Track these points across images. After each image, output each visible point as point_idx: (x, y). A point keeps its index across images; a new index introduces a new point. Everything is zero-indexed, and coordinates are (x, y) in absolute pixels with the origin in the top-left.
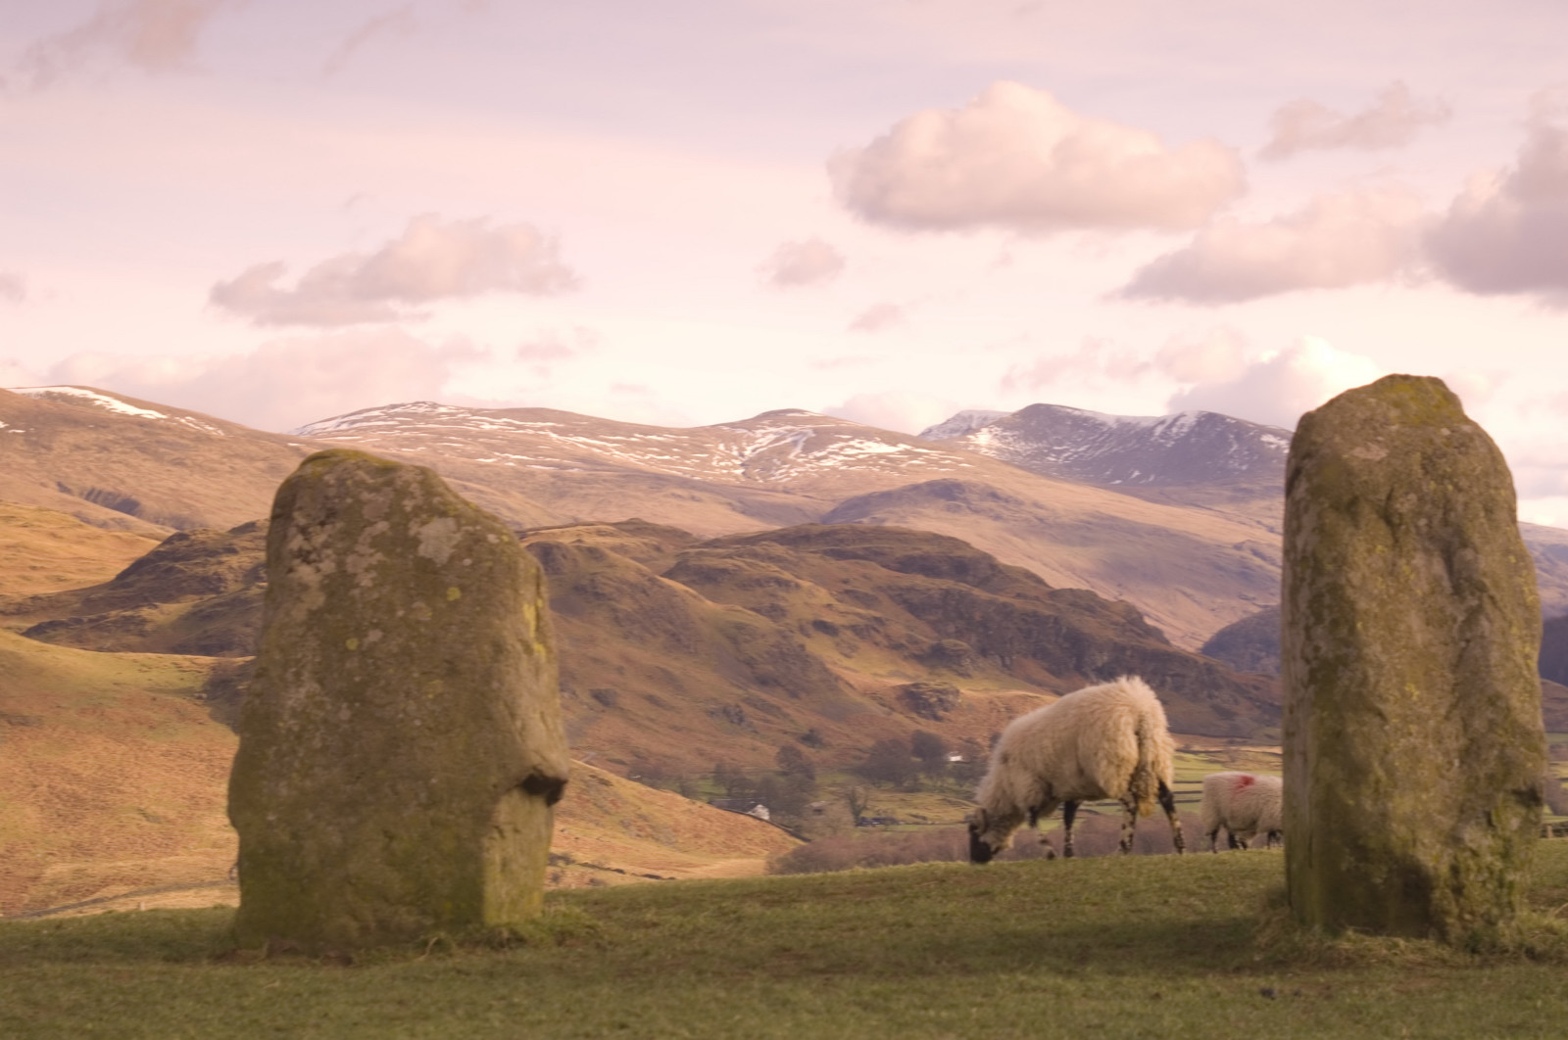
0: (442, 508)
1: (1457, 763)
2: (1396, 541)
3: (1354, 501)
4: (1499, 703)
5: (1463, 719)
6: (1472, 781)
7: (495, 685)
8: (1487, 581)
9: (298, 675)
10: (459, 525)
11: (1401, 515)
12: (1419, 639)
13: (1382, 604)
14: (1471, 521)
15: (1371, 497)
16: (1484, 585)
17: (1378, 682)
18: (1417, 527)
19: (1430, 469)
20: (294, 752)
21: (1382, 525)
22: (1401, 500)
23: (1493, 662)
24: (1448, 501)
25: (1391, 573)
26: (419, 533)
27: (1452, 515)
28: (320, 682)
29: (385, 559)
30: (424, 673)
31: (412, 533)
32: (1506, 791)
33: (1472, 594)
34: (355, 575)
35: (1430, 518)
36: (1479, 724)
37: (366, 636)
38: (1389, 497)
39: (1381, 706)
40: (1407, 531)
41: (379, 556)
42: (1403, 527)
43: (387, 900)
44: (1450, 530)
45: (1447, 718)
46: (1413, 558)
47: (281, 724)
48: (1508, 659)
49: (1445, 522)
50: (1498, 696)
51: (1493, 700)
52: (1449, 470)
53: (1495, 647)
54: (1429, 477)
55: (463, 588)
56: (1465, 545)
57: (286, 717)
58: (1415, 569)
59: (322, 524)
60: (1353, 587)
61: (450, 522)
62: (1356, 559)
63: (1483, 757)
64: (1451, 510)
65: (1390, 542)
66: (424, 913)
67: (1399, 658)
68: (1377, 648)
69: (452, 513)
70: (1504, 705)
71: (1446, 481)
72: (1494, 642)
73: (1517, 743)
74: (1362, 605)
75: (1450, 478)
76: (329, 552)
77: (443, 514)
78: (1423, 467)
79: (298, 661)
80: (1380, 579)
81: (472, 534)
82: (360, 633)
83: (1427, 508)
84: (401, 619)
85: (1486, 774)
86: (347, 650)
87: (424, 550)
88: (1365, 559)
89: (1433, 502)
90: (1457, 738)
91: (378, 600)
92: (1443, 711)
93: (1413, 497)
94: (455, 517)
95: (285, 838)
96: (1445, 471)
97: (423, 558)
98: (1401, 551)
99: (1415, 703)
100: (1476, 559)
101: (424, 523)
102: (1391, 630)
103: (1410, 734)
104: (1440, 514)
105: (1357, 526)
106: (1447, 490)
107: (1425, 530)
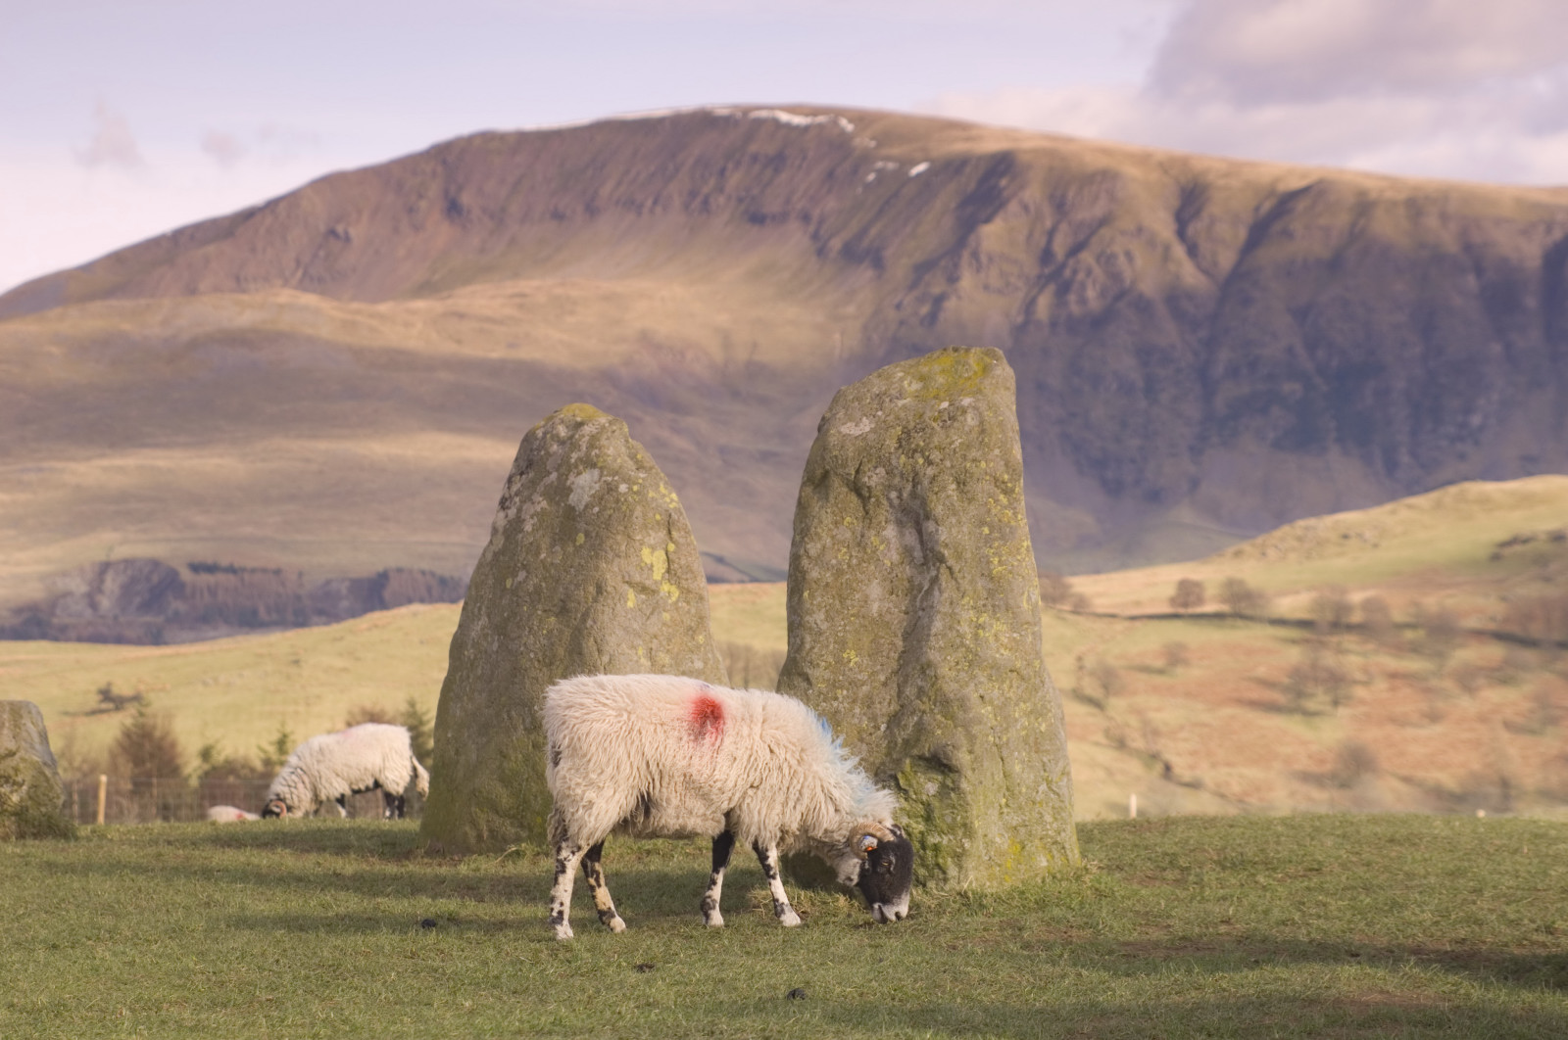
0: (595, 459)
1: (883, 727)
2: (867, 513)
3: (826, 475)
4: (927, 672)
5: (898, 685)
6: (892, 745)
7: (590, 622)
8: (946, 552)
9: (480, 609)
10: (601, 476)
11: (869, 487)
12: (875, 607)
13: (839, 573)
14: (936, 494)
15: (840, 471)
16: (943, 555)
17: (813, 648)
18: (888, 499)
19: (904, 443)
20: (469, 677)
21: (854, 498)
22: (869, 474)
23: (934, 631)
24: (917, 474)
25: (859, 545)
26: (573, 483)
27: (919, 487)
28: (489, 616)
29: (547, 507)
30: (545, 611)
31: (569, 483)
32: (912, 757)
33: (934, 565)
34: (524, 520)
35: (900, 491)
36: (910, 691)
37: (517, 576)
38: (857, 471)
39: (809, 671)
40: (878, 504)
41: (544, 504)
42: (873, 500)
43: (497, 813)
44: (918, 502)
45: (885, 684)
46: (884, 529)
47: (466, 653)
48: (951, 628)
49: (914, 495)
50: (929, 664)
51: (925, 668)
52: (922, 444)
53: (939, 617)
54: (901, 451)
55: (587, 534)
56: (927, 517)
57: (469, 646)
58: (885, 541)
59: (522, 474)
60: (809, 557)
61: (596, 472)
62: (819, 530)
63: (903, 723)
64: (918, 483)
65: (861, 514)
66: (521, 826)
67: (845, 625)
68: (820, 616)
69: (600, 465)
70: (933, 674)
71: (917, 455)
72: (940, 612)
73: (936, 711)
74: (814, 574)
75: (922, 452)
76: (517, 499)
77: (593, 466)
78: (899, 440)
79: (482, 597)
80: (845, 550)
81: (608, 484)
82: (514, 575)
83: (897, 480)
84: (542, 561)
85: (903, 740)
86: (504, 589)
87: (573, 499)
88: (830, 530)
89: (902, 475)
90: (890, 703)
91: (531, 544)
92: (882, 678)
93: (881, 471)
94: (601, 468)
95: (452, 753)
96: (918, 445)
97: (570, 505)
98: (870, 524)
99: (851, 669)
100: (937, 530)
101: (579, 474)
102: (842, 600)
103: (836, 699)
104: (909, 487)
105: (827, 499)
106: (917, 462)
107: (896, 502)
